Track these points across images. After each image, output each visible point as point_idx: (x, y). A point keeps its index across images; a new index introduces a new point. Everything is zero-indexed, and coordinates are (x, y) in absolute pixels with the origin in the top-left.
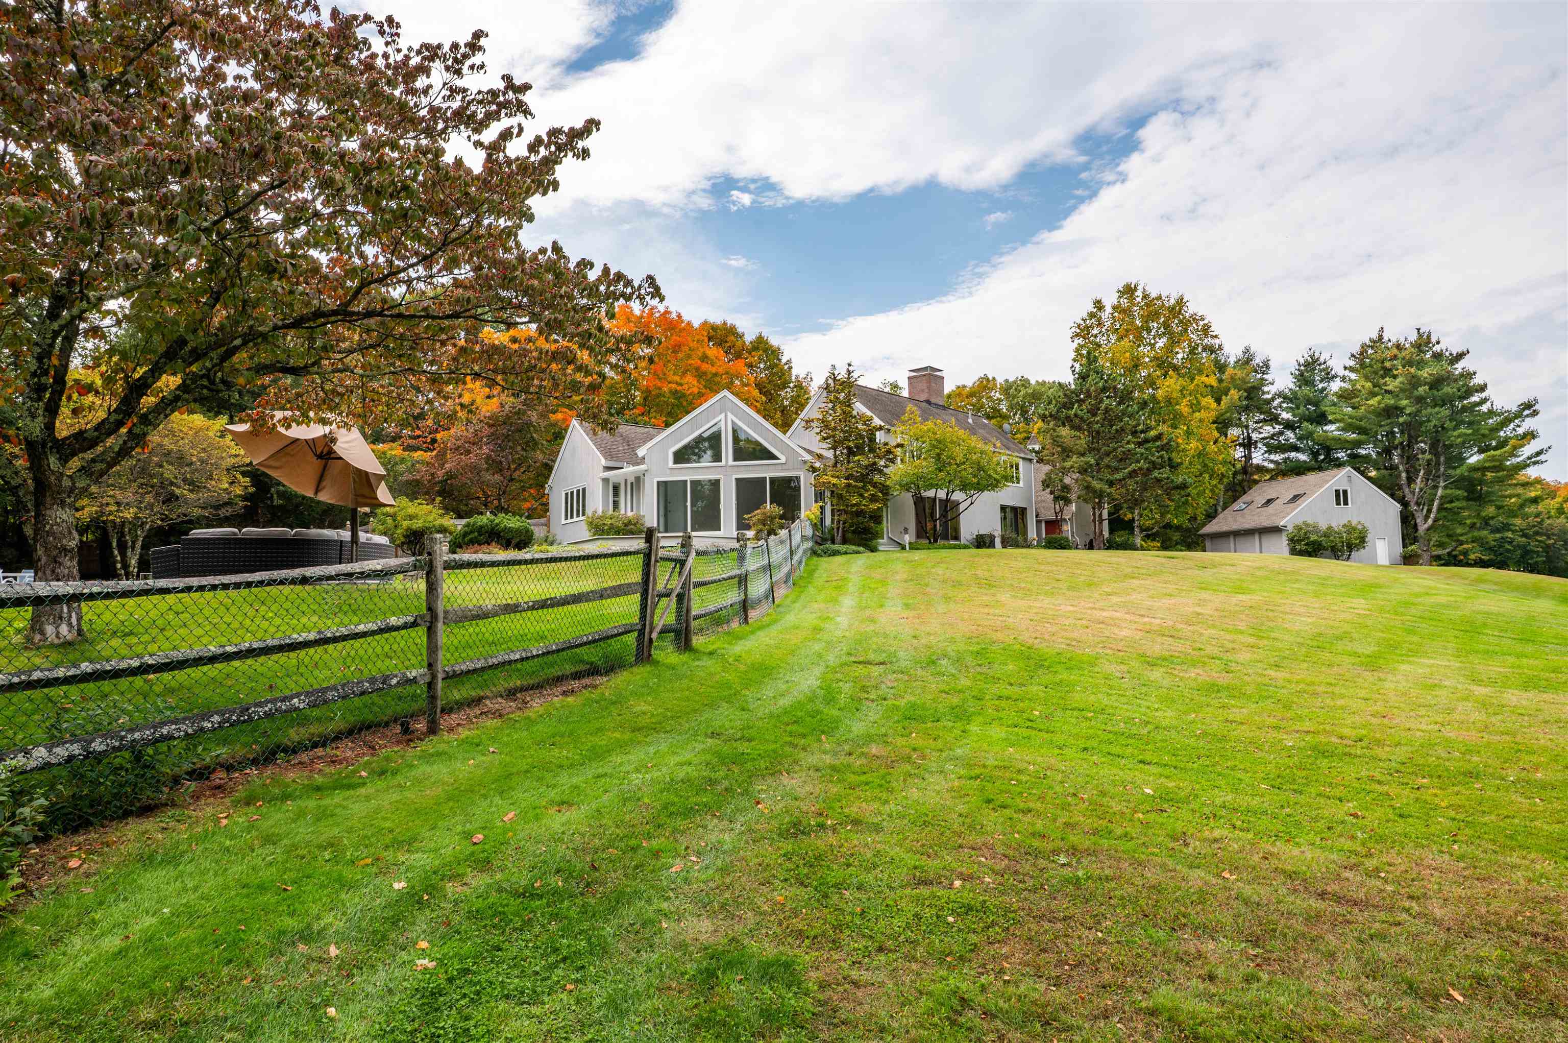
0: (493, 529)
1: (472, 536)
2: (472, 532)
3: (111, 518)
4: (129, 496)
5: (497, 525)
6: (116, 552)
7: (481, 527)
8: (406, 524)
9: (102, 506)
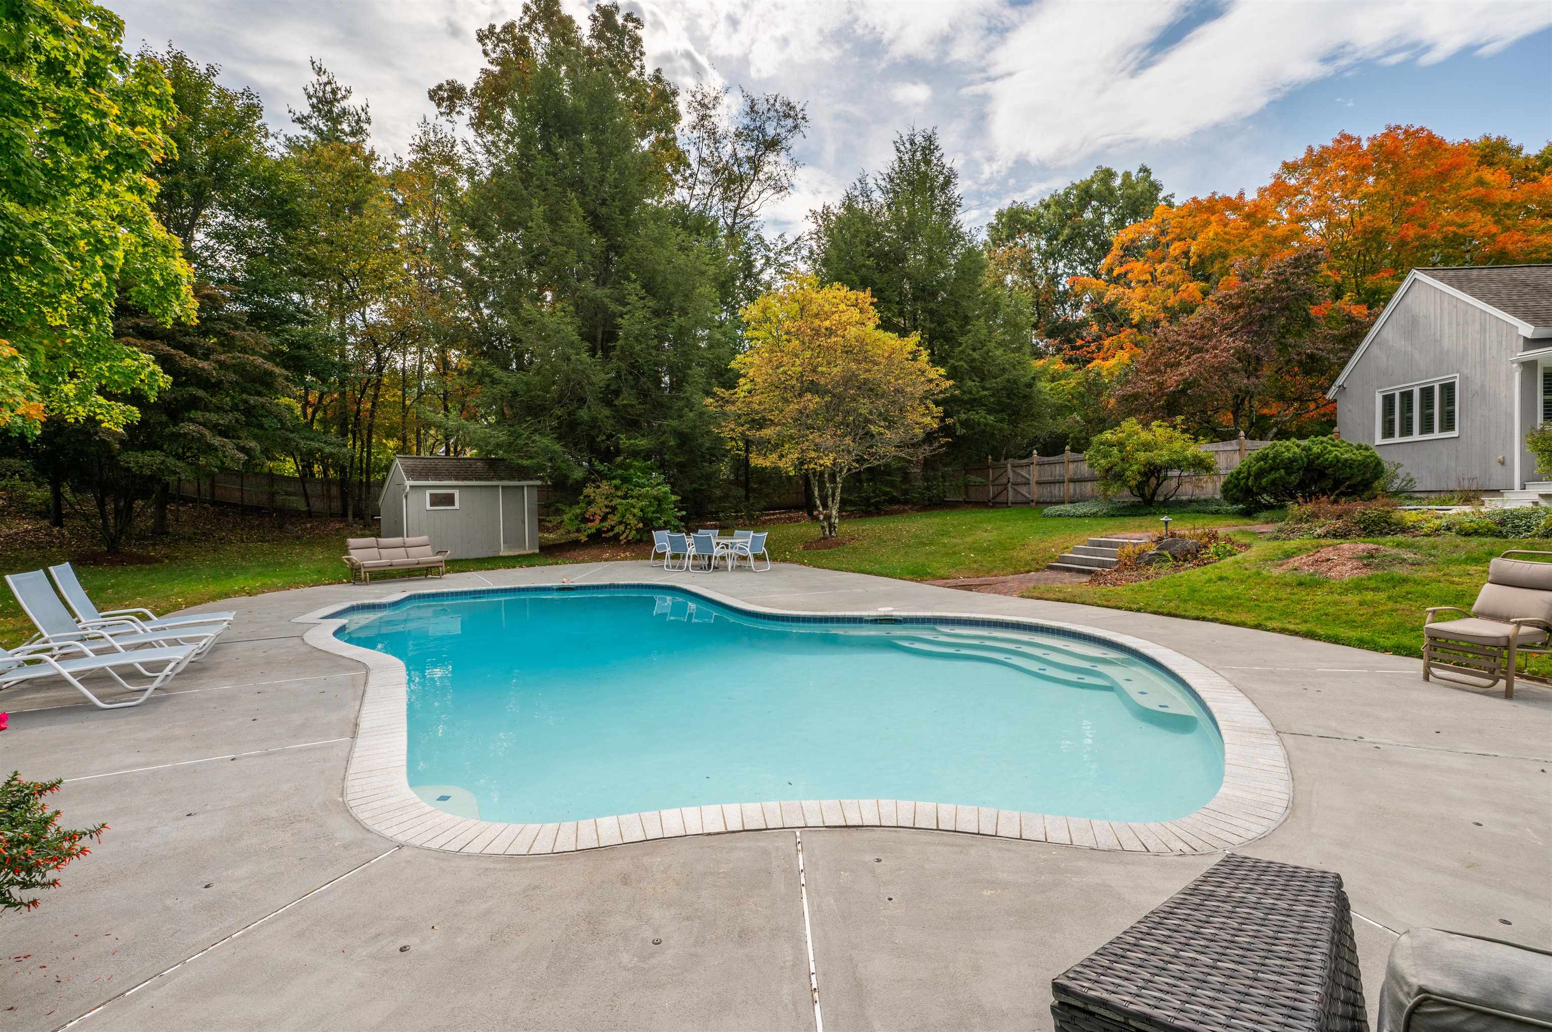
0: (1311, 463)
1: (1274, 475)
2: (1272, 469)
3: (812, 466)
4: (828, 440)
5: (1319, 456)
6: (818, 502)
7: (1292, 461)
8: (1142, 456)
9: (803, 451)
